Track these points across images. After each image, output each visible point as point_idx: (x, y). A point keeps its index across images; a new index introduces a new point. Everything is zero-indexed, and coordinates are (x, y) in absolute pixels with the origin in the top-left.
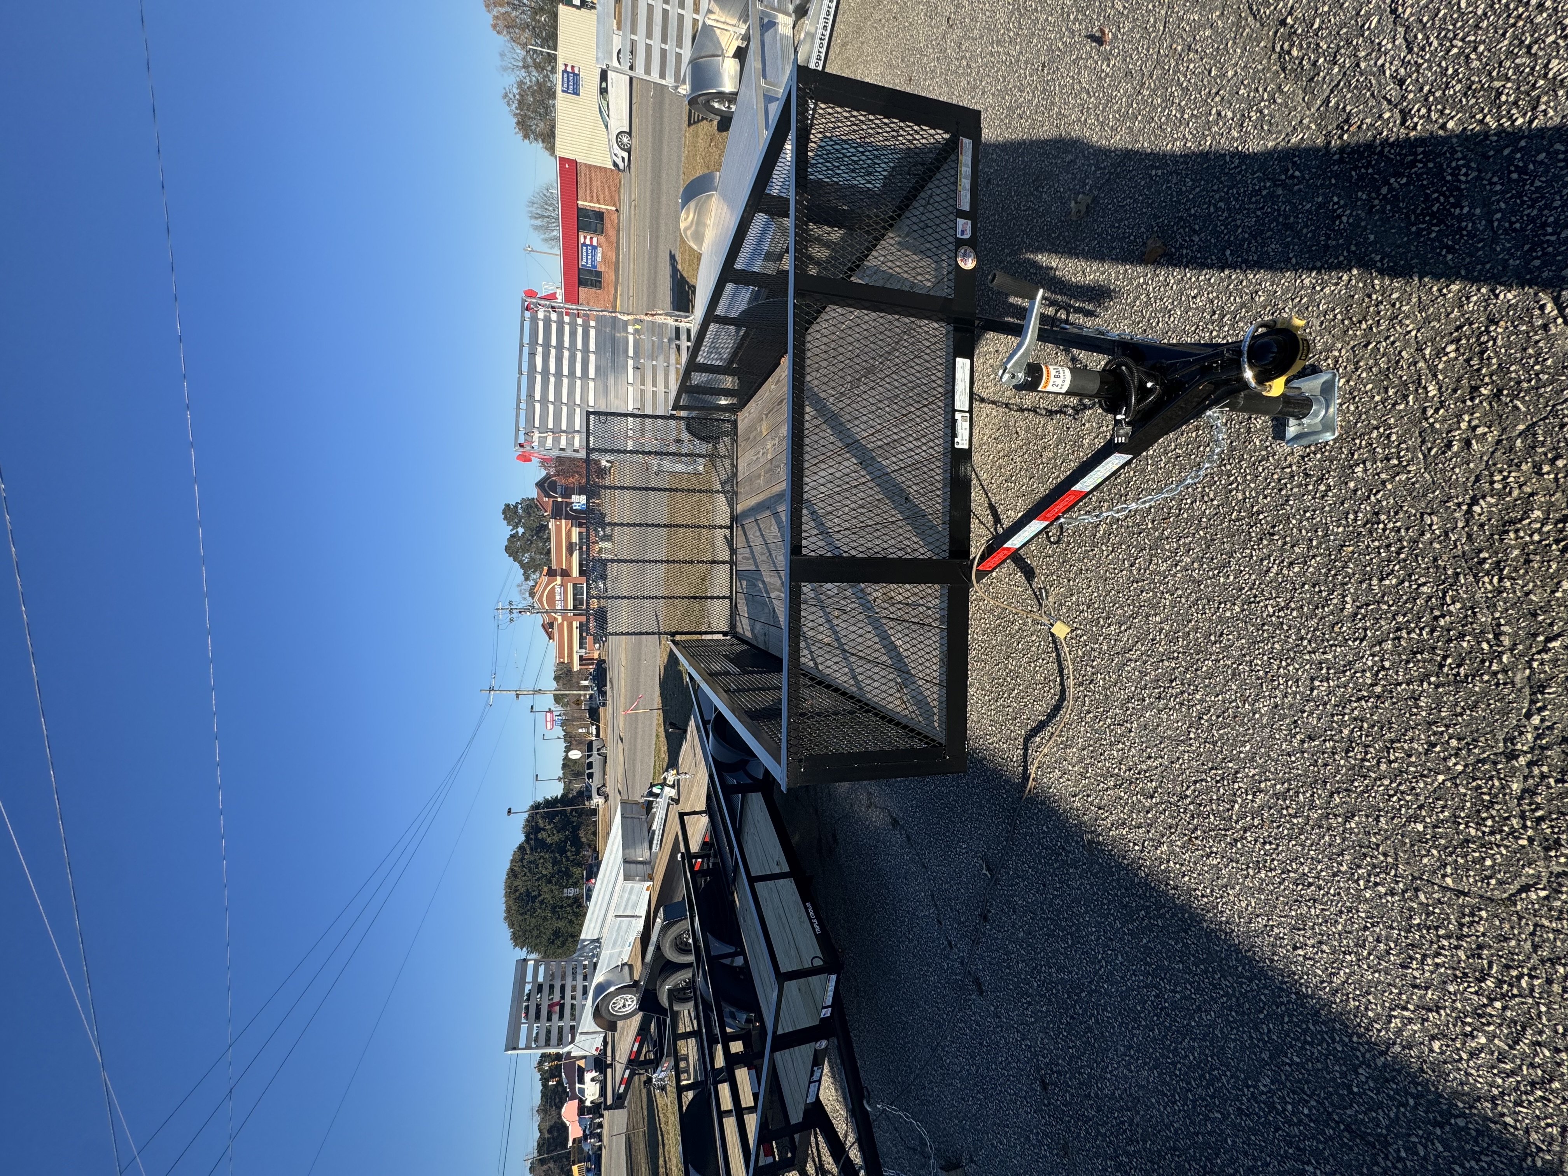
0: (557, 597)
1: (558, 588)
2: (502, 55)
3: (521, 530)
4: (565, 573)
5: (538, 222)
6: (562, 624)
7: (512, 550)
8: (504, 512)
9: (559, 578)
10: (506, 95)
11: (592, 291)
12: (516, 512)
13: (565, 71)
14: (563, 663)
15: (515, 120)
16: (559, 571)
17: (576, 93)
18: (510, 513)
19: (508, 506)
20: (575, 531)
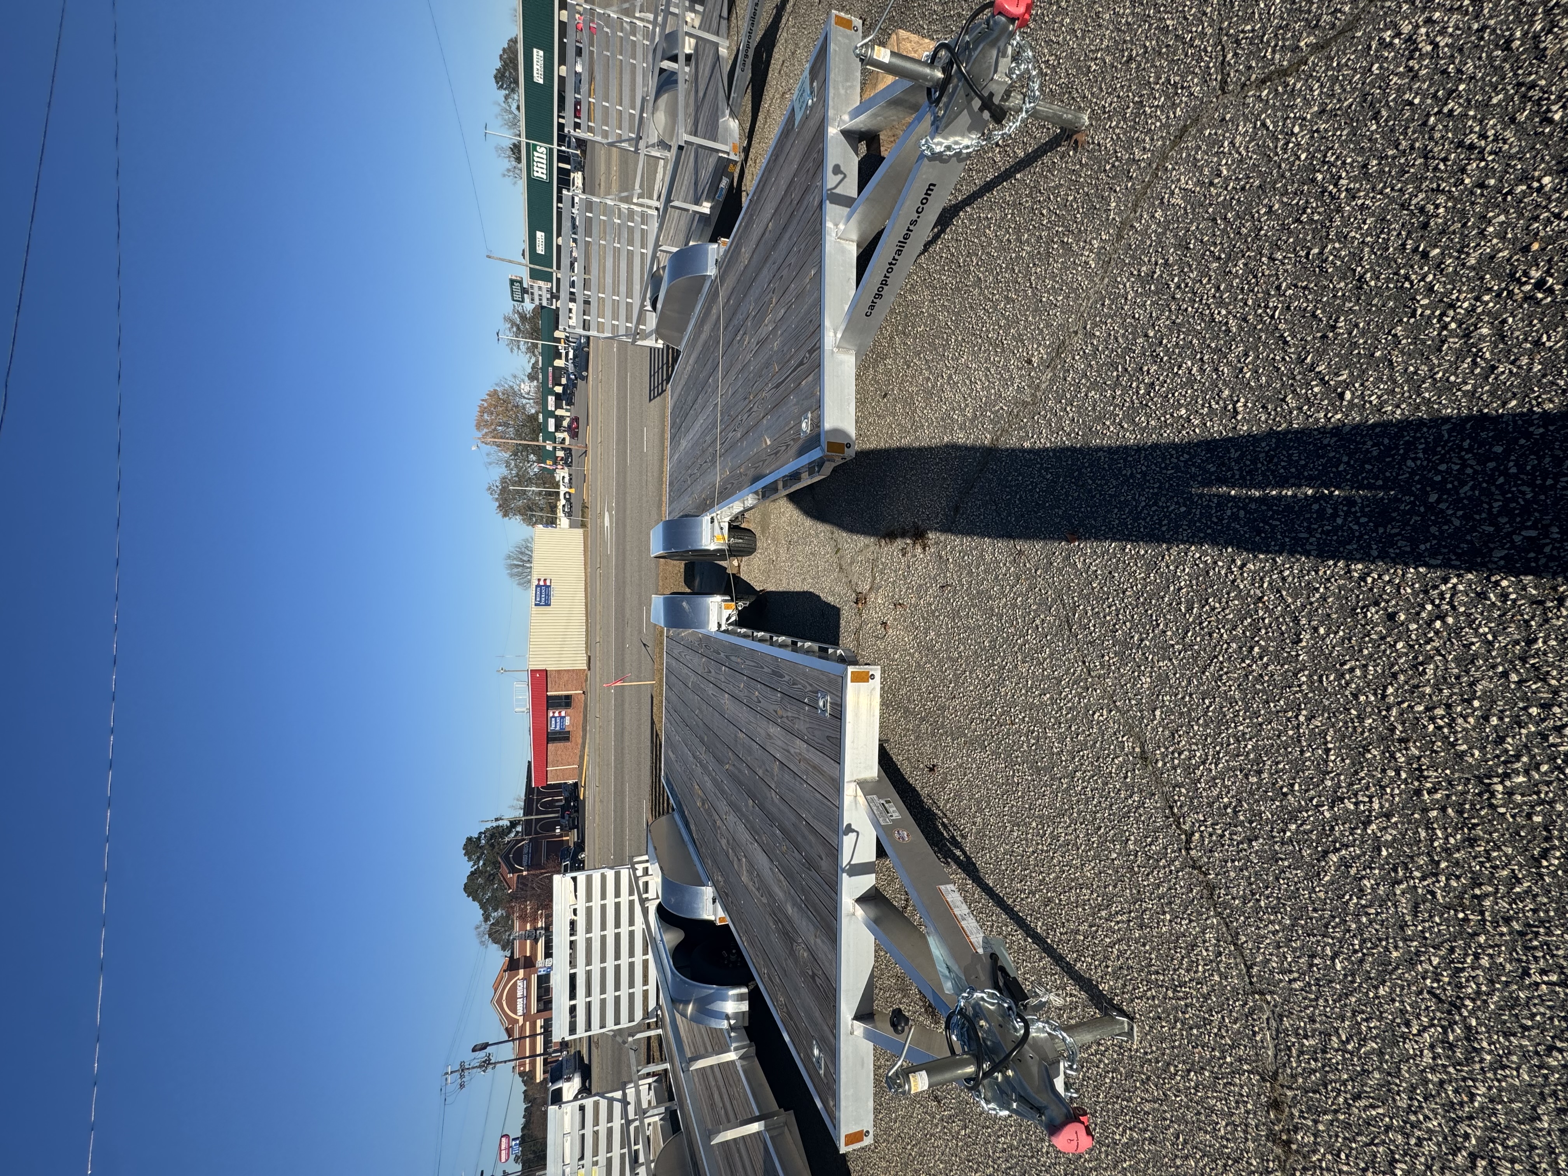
0: (519, 994)
1: (520, 983)
3: (482, 865)
4: (529, 963)
6: (524, 1025)
7: (471, 889)
8: (465, 847)
9: (521, 972)
10: (490, 488)
11: (560, 745)
13: (538, 586)
14: (524, 1072)
15: (497, 504)
16: (522, 961)
17: (548, 604)
18: (472, 847)
19: (470, 839)
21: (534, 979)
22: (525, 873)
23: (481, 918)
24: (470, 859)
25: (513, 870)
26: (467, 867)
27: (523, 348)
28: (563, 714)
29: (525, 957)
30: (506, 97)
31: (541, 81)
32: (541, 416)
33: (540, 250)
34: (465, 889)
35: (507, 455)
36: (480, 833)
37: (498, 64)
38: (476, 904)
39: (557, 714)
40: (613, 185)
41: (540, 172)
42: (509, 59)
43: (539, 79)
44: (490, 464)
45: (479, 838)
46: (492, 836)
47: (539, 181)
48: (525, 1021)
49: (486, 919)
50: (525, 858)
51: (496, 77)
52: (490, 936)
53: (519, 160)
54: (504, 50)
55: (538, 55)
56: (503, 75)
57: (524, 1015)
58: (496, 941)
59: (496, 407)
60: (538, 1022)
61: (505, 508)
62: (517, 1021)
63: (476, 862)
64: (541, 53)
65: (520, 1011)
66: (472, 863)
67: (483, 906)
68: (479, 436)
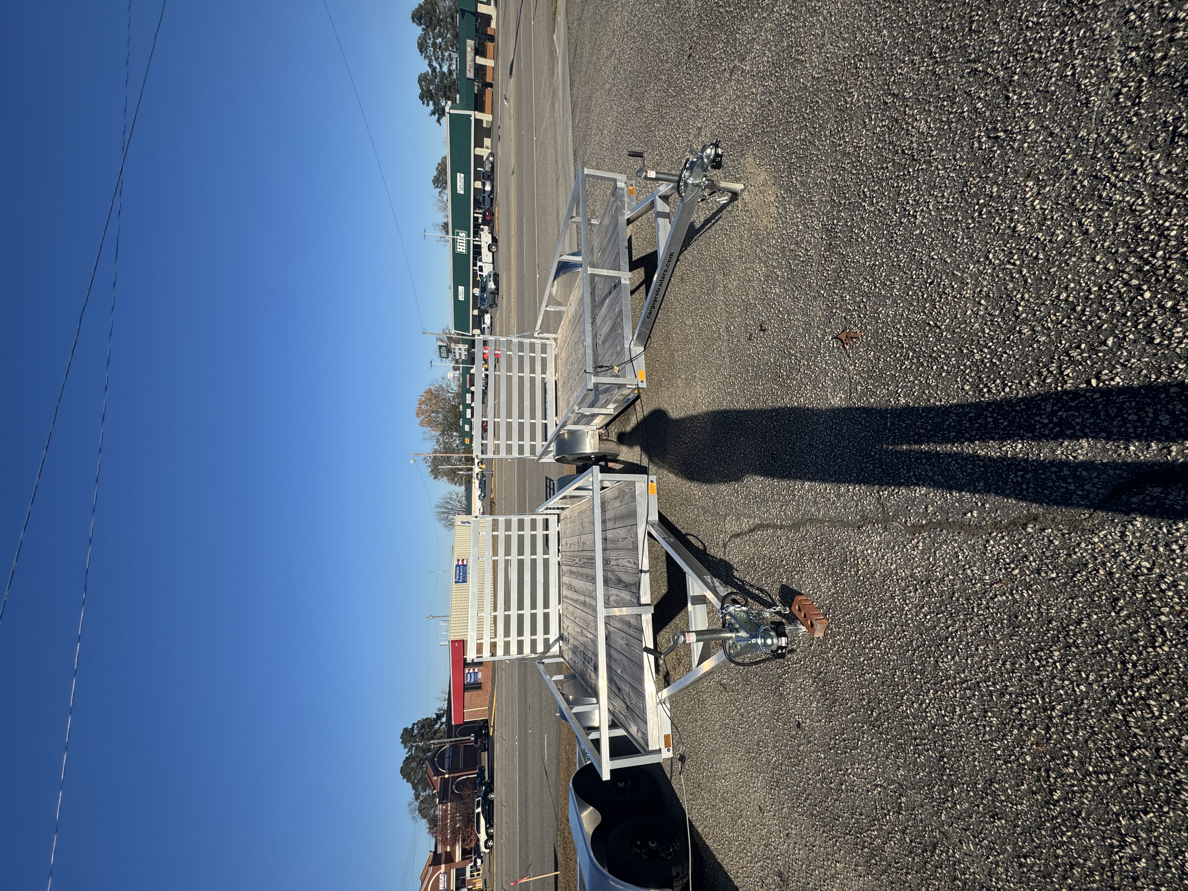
1: (441, 877)
7: (406, 772)
9: (443, 866)
11: (474, 693)
13: (457, 566)
16: (443, 856)
17: (465, 581)
19: (406, 730)
21: (453, 872)
22: (447, 776)
23: (413, 797)
24: (405, 747)
25: (438, 773)
26: (403, 753)
28: (476, 670)
29: (446, 852)
30: (440, 193)
31: (462, 192)
32: (461, 407)
33: (461, 298)
34: (401, 771)
35: (439, 433)
36: (414, 724)
37: (435, 173)
38: (409, 785)
39: (471, 671)
40: (513, 311)
41: (461, 249)
42: (441, 170)
43: (461, 191)
44: (425, 439)
45: (413, 729)
46: (423, 727)
47: (461, 255)
49: (417, 797)
50: (447, 762)
51: (433, 181)
52: (420, 811)
53: (447, 233)
54: (439, 164)
55: (460, 177)
56: (438, 179)
58: (424, 817)
59: (430, 400)
61: (436, 473)
63: (410, 750)
64: (462, 175)
66: (407, 750)
67: (415, 787)
68: (418, 420)
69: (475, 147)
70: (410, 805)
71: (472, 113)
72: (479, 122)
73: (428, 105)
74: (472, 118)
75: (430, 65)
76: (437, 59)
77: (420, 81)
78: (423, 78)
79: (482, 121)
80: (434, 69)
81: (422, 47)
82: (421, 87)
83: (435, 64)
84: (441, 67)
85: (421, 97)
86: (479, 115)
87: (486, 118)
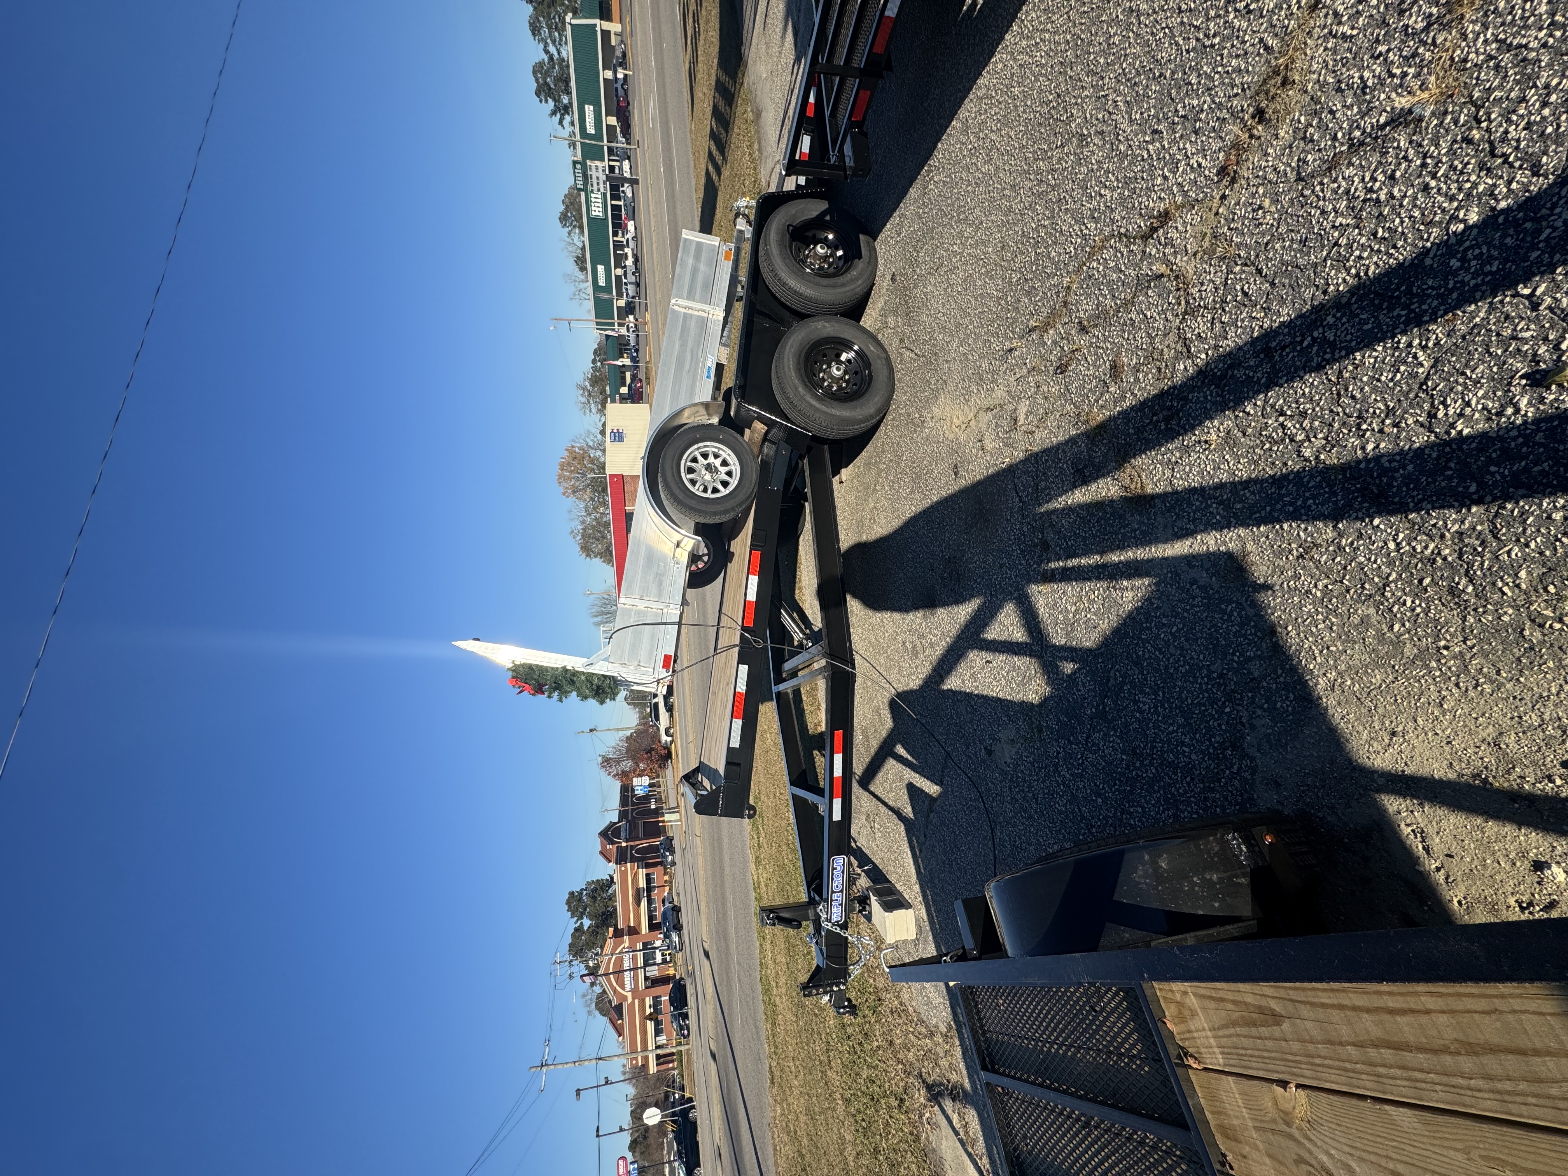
1: (626, 954)
2: (570, 512)
3: (587, 923)
4: (633, 931)
5: (599, 619)
6: (633, 1003)
8: (568, 902)
9: (626, 940)
12: (580, 899)
16: (626, 930)
18: (575, 903)
19: (572, 894)
20: (642, 873)
22: (624, 844)
27: (594, 410)
29: (629, 927)
30: (569, 233)
31: (593, 132)
45: (580, 893)
48: (633, 999)
50: (623, 834)
57: (632, 991)
60: (647, 999)
61: (586, 549)
62: (625, 998)
64: (592, 108)
65: (628, 987)
68: (561, 490)
69: (604, 69)
70: (584, 996)
71: (597, 21)
72: (606, 34)
73: (546, 101)
74: (598, 29)
75: (547, 52)
76: (554, 42)
77: (534, 73)
78: (538, 69)
79: (609, 32)
80: (551, 58)
81: (535, 30)
82: (537, 81)
83: (552, 49)
84: (559, 53)
85: (538, 94)
86: (606, 25)
87: (614, 27)
